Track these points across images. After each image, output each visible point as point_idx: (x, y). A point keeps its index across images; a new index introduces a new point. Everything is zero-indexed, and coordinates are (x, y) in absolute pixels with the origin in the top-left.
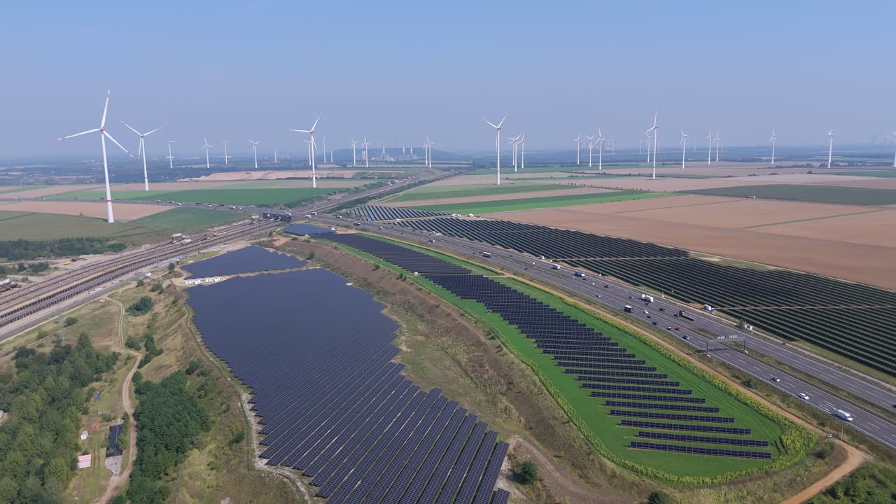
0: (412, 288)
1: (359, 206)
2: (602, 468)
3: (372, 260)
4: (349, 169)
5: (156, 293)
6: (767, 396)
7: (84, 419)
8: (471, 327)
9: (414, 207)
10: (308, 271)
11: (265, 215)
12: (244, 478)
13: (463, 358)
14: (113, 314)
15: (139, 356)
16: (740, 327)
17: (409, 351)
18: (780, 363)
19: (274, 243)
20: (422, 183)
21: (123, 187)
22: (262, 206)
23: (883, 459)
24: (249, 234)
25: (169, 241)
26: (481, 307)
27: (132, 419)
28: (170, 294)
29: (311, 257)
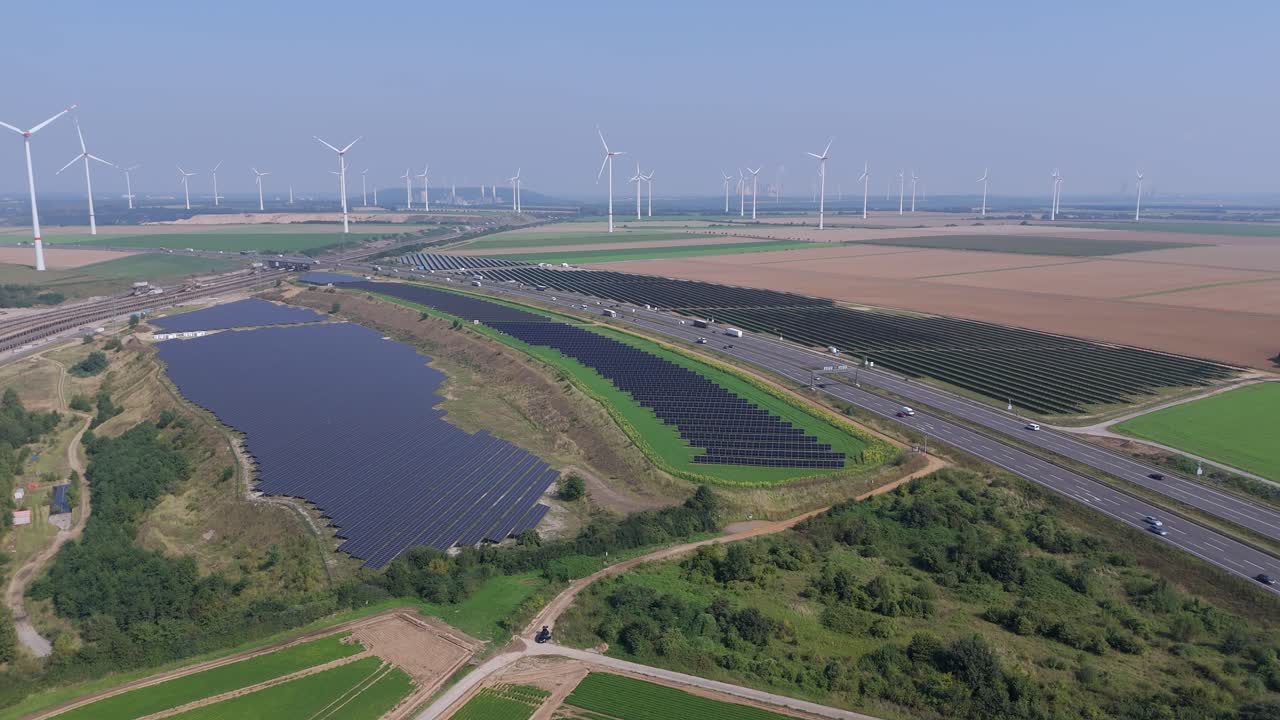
0: (468, 338)
1: (408, 255)
2: (657, 481)
3: (418, 309)
4: (401, 212)
5: (112, 351)
6: (865, 420)
7: (18, 479)
8: (538, 372)
9: (490, 257)
10: (329, 325)
11: (272, 264)
12: (232, 509)
13: (523, 401)
14: (49, 375)
15: (89, 418)
16: (862, 366)
17: (456, 399)
18: (891, 394)
19: (282, 294)
20: (502, 229)
21: (56, 231)
22: (269, 252)
23: (963, 466)
24: (248, 285)
25: (130, 292)
26: (556, 352)
27: (83, 479)
28: (133, 350)
29: (335, 309)
